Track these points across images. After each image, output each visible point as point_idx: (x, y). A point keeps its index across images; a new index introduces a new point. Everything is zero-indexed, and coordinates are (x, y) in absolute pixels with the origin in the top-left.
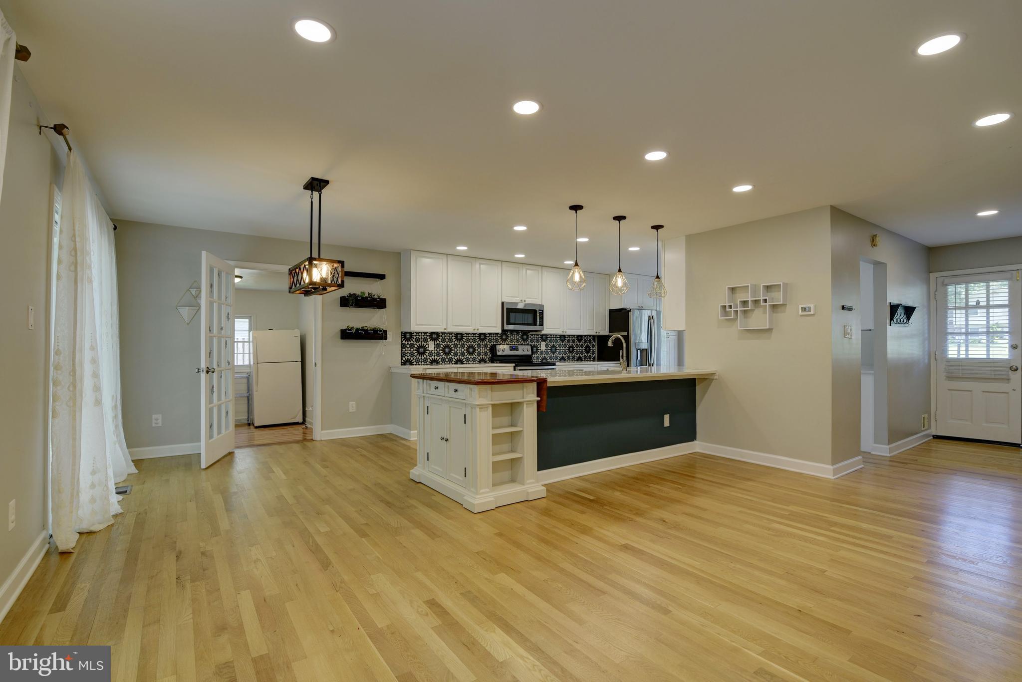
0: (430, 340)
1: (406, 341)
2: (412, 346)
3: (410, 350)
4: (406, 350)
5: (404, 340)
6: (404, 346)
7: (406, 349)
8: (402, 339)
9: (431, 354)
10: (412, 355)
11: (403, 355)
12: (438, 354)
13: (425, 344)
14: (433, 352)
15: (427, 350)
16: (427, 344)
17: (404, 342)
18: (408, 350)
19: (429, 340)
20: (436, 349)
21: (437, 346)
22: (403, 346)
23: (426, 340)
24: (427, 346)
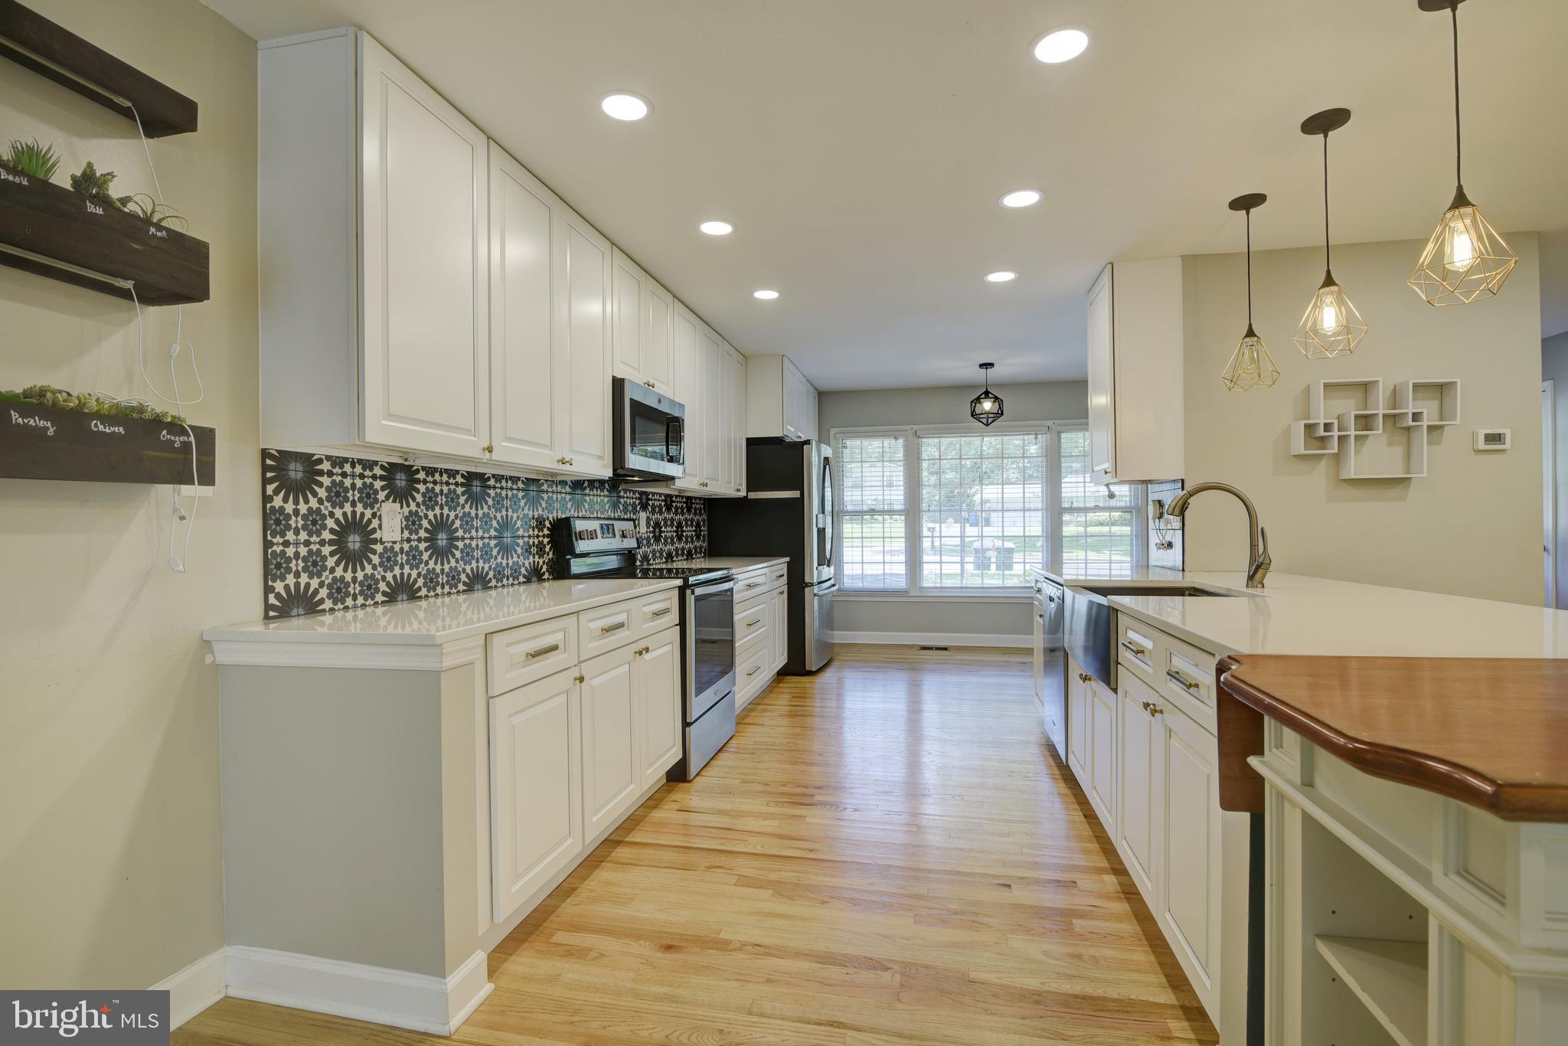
0: (387, 498)
1: (285, 500)
2: (314, 522)
3: (307, 543)
4: (286, 544)
5: (276, 492)
6: (278, 522)
7: (290, 536)
8: (270, 489)
9: (389, 559)
10: (314, 565)
11: (273, 567)
12: (414, 558)
13: (368, 513)
14: (397, 547)
15: (375, 541)
16: (374, 515)
17: (278, 502)
18: (296, 543)
19: (382, 495)
20: (406, 534)
21: (411, 522)
22: (273, 522)
23: (369, 497)
24: (375, 523)
